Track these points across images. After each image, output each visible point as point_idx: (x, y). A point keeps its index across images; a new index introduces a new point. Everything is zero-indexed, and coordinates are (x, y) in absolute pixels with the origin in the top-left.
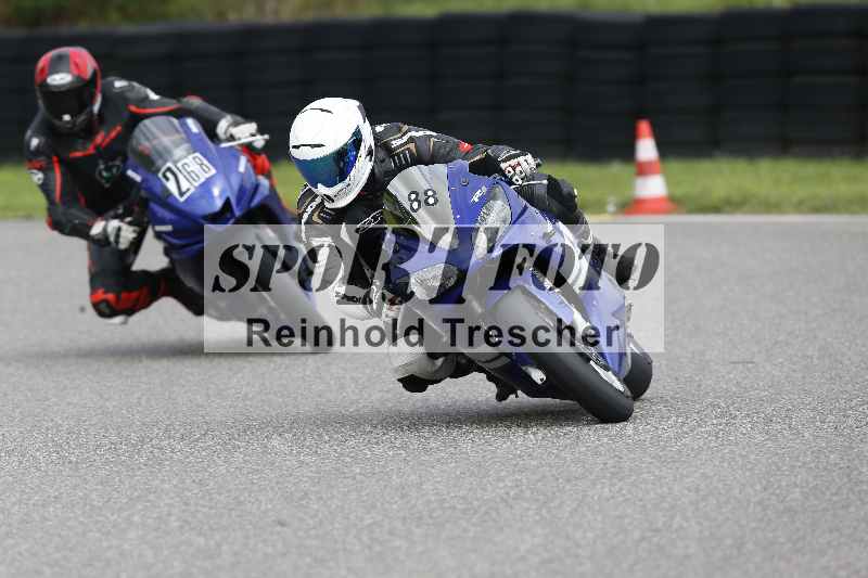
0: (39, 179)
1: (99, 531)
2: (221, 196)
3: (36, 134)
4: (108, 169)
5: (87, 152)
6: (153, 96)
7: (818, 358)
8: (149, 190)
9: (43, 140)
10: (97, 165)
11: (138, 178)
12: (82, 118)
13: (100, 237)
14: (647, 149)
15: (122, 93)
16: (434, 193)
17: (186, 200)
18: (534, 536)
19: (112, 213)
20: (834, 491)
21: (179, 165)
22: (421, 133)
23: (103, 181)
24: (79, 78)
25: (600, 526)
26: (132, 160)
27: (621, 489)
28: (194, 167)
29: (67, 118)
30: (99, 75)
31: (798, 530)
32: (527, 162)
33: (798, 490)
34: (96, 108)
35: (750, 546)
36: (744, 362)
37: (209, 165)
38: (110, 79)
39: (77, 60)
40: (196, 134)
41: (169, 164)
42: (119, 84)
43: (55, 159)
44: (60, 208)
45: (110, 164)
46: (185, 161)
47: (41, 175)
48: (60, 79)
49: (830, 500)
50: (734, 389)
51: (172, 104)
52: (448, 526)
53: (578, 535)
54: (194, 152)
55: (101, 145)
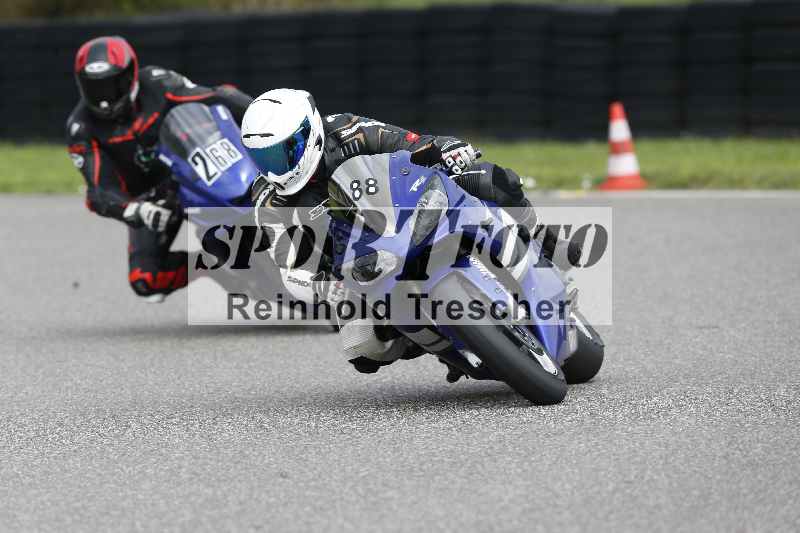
0: (80, 163)
1: (115, 482)
2: (247, 181)
3: (76, 120)
4: (146, 154)
5: (126, 138)
6: (190, 85)
7: (778, 323)
8: (179, 174)
9: (83, 127)
10: (136, 151)
11: (169, 163)
12: (119, 105)
13: (133, 219)
14: (620, 130)
15: (159, 82)
16: (376, 181)
17: (213, 184)
18: (516, 487)
19: (144, 196)
20: (793, 446)
21: (208, 150)
22: (369, 124)
23: (142, 166)
24: (116, 67)
25: (578, 478)
26: (164, 144)
27: (597, 444)
28: (221, 152)
29: (104, 104)
30: (136, 62)
31: (760, 481)
32: (467, 153)
33: (759, 445)
34: (133, 95)
35: (716, 497)
36: (708, 327)
37: (235, 149)
38: (148, 68)
39: (115, 50)
40: (226, 121)
41: (198, 150)
42: (157, 72)
43: (95, 144)
44: (98, 191)
45: (149, 149)
46: (214, 146)
47: (81, 159)
48: (98, 68)
49: (790, 454)
50: (701, 352)
51: (207, 93)
52: (437, 478)
53: (557, 486)
54: (223, 138)
55: (138, 131)
